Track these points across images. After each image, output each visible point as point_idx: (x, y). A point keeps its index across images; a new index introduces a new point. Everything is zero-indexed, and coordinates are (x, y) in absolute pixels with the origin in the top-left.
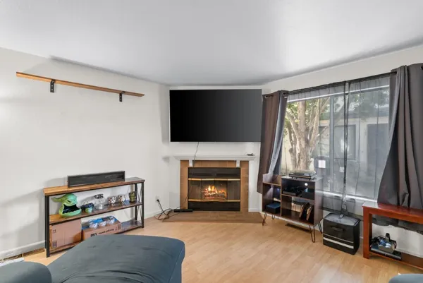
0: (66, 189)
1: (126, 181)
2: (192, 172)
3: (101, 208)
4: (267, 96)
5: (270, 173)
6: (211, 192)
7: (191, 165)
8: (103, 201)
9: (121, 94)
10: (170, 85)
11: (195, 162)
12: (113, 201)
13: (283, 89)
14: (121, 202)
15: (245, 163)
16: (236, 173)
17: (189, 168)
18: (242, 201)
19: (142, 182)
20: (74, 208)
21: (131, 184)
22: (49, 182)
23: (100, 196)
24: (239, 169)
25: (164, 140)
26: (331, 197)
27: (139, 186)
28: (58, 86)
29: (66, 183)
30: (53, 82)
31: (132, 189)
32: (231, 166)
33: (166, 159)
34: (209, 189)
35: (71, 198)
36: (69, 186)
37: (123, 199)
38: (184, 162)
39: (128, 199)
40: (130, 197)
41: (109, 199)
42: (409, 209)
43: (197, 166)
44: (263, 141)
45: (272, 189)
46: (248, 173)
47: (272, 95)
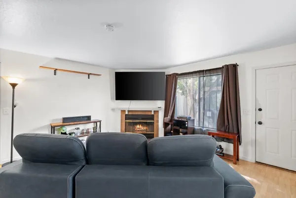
0: (61, 124)
1: (92, 121)
2: (127, 117)
3: (79, 134)
4: (168, 75)
5: (169, 117)
6: (139, 128)
7: (127, 113)
8: (80, 131)
9: (89, 75)
10: (115, 69)
11: (129, 111)
12: (85, 131)
13: (175, 72)
14: (89, 132)
15: (156, 112)
16: (152, 117)
17: (126, 115)
18: (155, 133)
19: (100, 122)
20: (65, 133)
21: (94, 122)
22: (53, 120)
23: (78, 129)
24: (153, 115)
25: (112, 99)
26: (198, 129)
27: (98, 123)
28: (58, 72)
29: (62, 121)
30: (55, 70)
31: (94, 125)
32: (149, 114)
33: (113, 110)
34: (138, 126)
35: (64, 128)
36: (63, 122)
37: (90, 131)
38: (123, 111)
39: (92, 131)
40: (94, 129)
41: (83, 130)
42: (229, 132)
43: (130, 114)
44: (166, 100)
45: (170, 126)
46: (158, 118)
47: (170, 75)
